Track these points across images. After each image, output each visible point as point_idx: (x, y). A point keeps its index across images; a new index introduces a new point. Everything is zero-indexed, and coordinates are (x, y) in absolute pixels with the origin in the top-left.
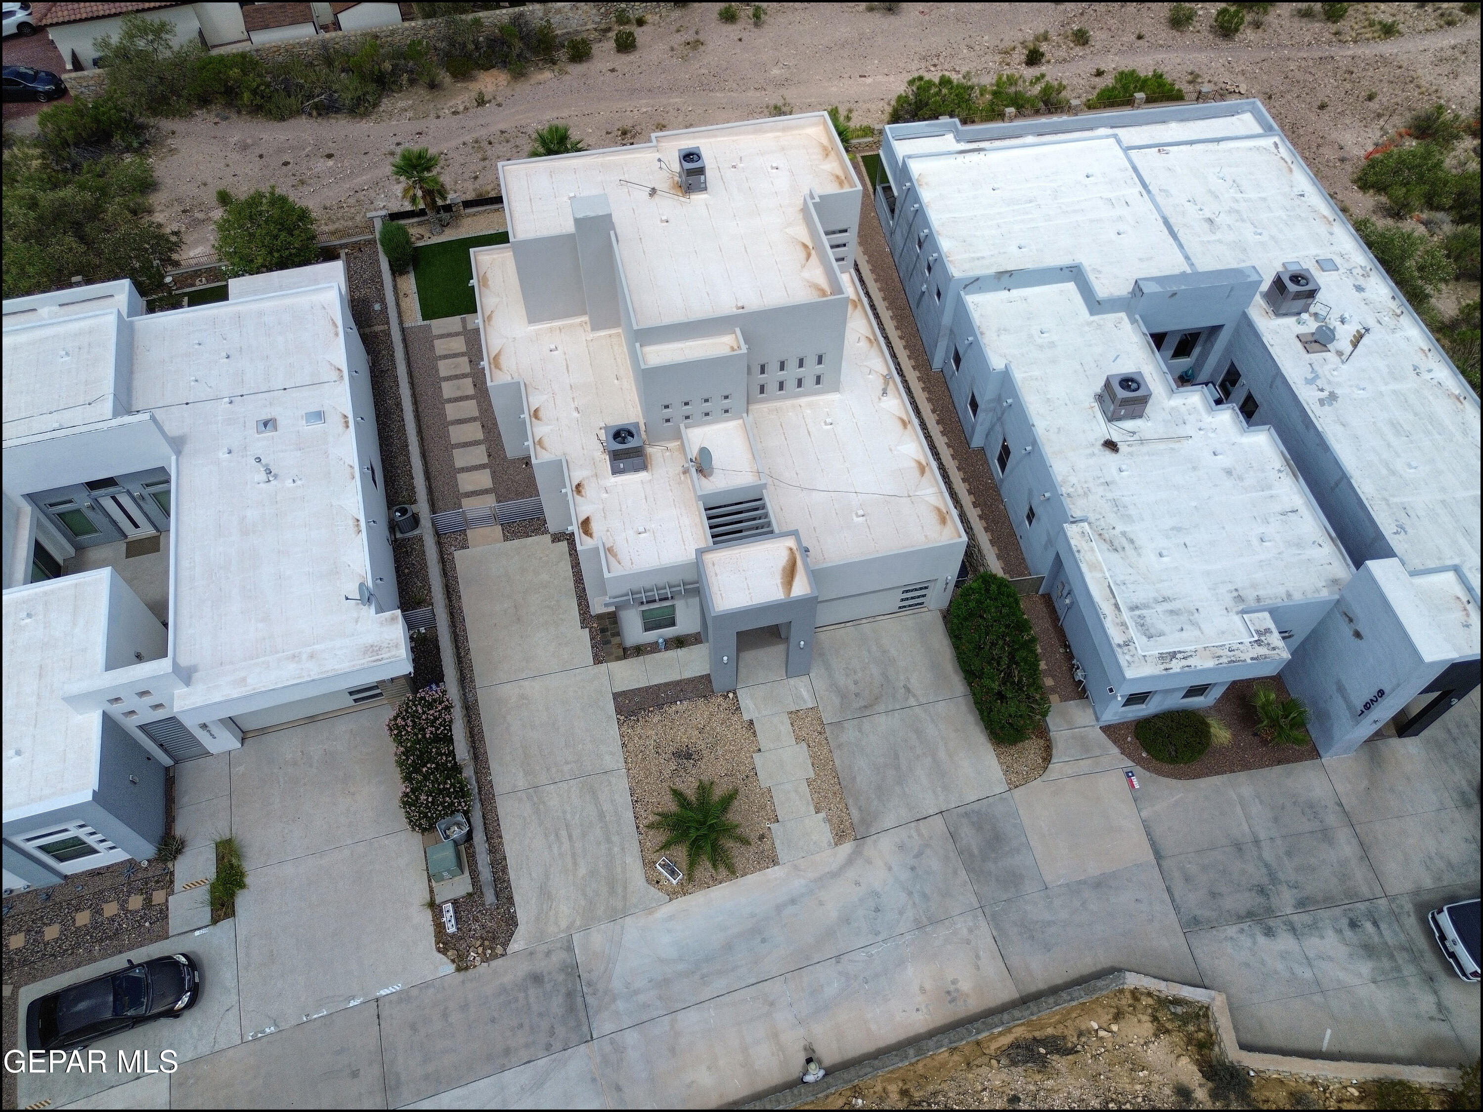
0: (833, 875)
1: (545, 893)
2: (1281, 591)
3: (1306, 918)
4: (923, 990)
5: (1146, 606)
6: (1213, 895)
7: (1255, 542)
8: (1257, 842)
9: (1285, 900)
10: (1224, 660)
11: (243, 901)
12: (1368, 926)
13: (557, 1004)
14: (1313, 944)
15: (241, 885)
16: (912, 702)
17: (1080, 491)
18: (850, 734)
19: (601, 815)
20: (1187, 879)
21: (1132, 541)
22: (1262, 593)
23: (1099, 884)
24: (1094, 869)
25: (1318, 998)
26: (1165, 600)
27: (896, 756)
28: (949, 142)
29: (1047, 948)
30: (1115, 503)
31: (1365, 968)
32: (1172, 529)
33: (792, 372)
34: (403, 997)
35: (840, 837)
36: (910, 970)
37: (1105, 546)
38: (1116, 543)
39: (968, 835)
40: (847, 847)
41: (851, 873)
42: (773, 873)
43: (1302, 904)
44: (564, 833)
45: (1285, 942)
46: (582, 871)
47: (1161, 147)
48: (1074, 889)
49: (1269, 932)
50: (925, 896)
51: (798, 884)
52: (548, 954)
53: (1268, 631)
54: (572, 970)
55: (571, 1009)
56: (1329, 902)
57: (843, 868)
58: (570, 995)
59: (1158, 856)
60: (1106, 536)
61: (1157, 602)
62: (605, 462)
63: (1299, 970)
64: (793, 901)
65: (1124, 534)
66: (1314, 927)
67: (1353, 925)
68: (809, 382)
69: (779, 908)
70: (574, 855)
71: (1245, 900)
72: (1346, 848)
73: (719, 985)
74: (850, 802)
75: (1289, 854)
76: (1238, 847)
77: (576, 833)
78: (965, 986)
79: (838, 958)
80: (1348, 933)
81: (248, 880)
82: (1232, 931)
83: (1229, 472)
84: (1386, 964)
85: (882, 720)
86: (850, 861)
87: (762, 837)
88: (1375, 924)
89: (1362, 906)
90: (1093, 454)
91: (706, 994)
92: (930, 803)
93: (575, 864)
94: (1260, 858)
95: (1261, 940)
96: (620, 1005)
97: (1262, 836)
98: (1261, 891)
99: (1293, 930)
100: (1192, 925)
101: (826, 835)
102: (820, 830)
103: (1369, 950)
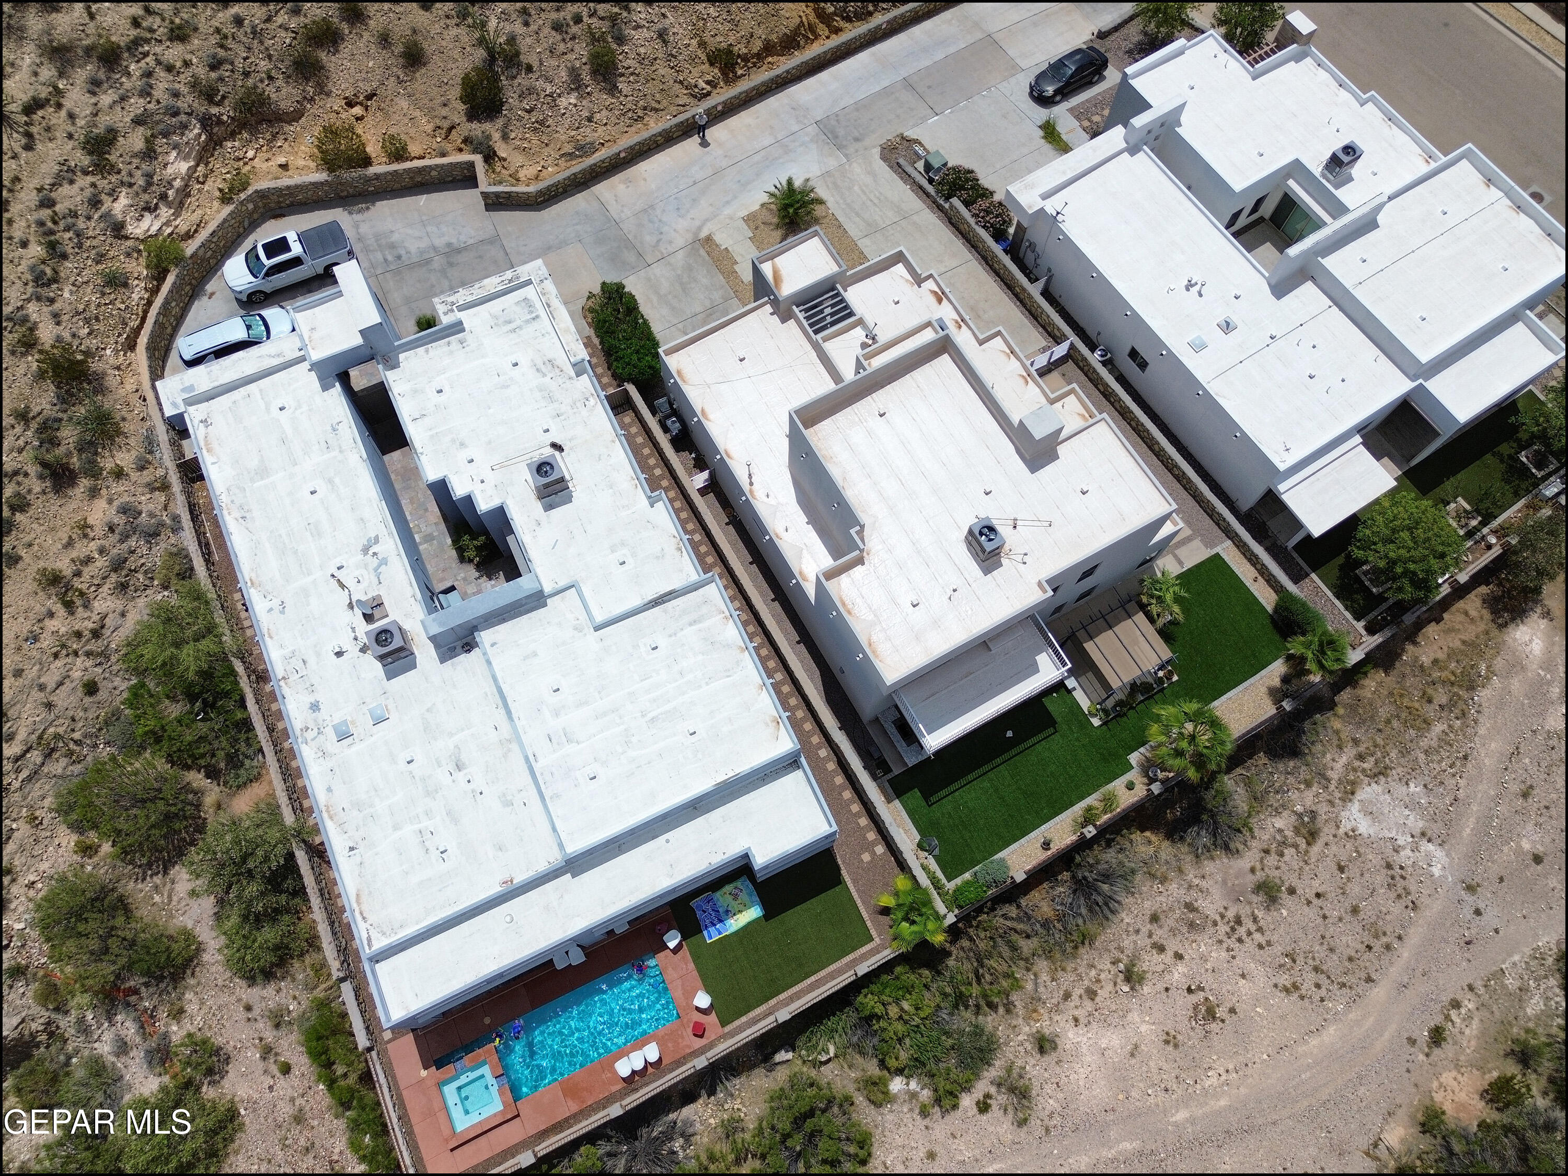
0: (707, 220)
1: (873, 174)
2: (432, 353)
3: (426, 256)
4: (645, 180)
5: (527, 322)
6: (480, 257)
7: (446, 389)
9: (438, 262)
10: (477, 286)
11: (1039, 131)
12: (390, 258)
13: (841, 132)
14: (423, 245)
15: (1045, 137)
16: (680, 326)
17: (578, 404)
18: (717, 296)
19: (858, 215)
20: (495, 262)
21: (538, 370)
22: (446, 349)
23: (548, 249)
25: (424, 218)
26: (514, 330)
27: (684, 290)
29: (577, 213)
30: (551, 399)
31: (395, 237)
32: (508, 386)
34: (924, 119)
35: (709, 239)
36: (653, 186)
37: (558, 363)
38: (550, 366)
39: (631, 257)
40: (703, 234)
41: (697, 223)
42: (743, 213)
43: (428, 262)
44: (876, 201)
45: (439, 242)
46: (856, 188)
48: (563, 244)
49: (449, 245)
50: (651, 221)
51: (727, 211)
52: (857, 151)
53: (445, 314)
54: (840, 148)
55: (832, 132)
56: (411, 266)
57: (703, 224)
58: (836, 137)
60: (557, 371)
61: (520, 327)
63: (434, 229)
64: (728, 202)
65: (544, 375)
66: (422, 252)
67: (399, 257)
69: (735, 197)
70: (865, 193)
71: (461, 258)
72: (396, 297)
73: (757, 158)
74: (707, 258)
75: (433, 286)
77: (869, 203)
78: (621, 187)
79: (695, 183)
80: (403, 252)
81: (1043, 141)
82: (471, 241)
83: (462, 444)
84: (383, 242)
85: (699, 309)
86: (700, 228)
87: (757, 228)
88: (386, 260)
89: (392, 267)
90: (570, 440)
91: (763, 153)
92: (657, 270)
93: (863, 191)
94: (450, 281)
95: (454, 241)
96: (807, 139)
98: (451, 265)
99: (435, 248)
100: (495, 240)
101: (718, 238)
102: (723, 240)
103: (392, 246)
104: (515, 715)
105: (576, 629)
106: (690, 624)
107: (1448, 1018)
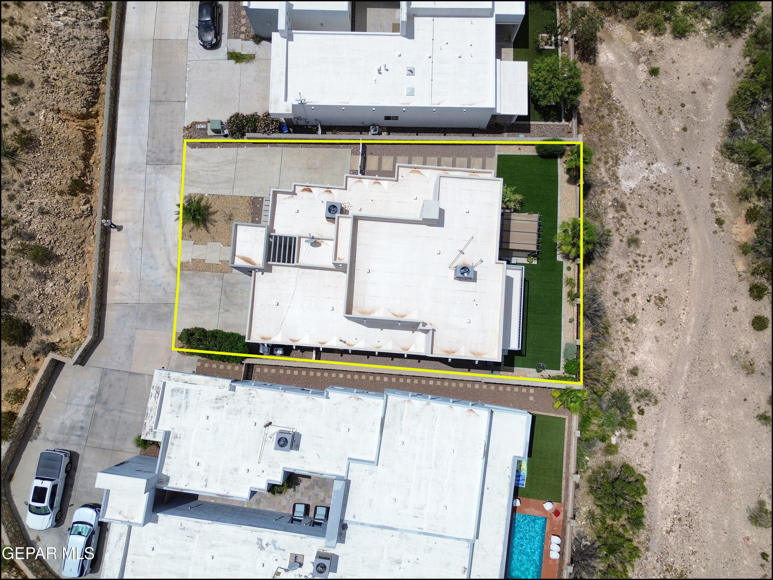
0: (168, 258)
1: (198, 159)
3: (91, 413)
4: (121, 273)
5: (186, 397)
6: (111, 385)
7: (199, 460)
8: (121, 411)
9: (99, 409)
10: (149, 412)
12: (79, 433)
13: (162, 156)
14: (82, 410)
15: (237, 62)
16: (221, 310)
17: (250, 400)
18: (216, 281)
19: (218, 183)
20: (120, 379)
21: (218, 408)
22: (175, 447)
23: (130, 348)
24: (136, 348)
25: (65, 401)
26: (187, 407)
27: (203, 296)
29: (118, 320)
30: (239, 411)
31: (68, 423)
32: (217, 428)
34: (183, 109)
35: (183, 265)
36: (128, 271)
37: (220, 395)
38: (220, 401)
39: (164, 310)
40: (176, 265)
41: (167, 264)
42: (180, 237)
43: (95, 415)
44: (216, 169)
45: (87, 401)
46: (201, 173)
48: (132, 339)
49: (92, 397)
50: (149, 286)
51: (170, 244)
52: (179, 156)
53: (155, 437)
54: (170, 163)
55: (159, 160)
56: (92, 424)
57: (170, 261)
58: (163, 160)
59: (131, 373)
60: (224, 399)
61: (187, 403)
62: (332, 201)
63: (77, 399)
64: (165, 241)
65: (223, 407)
66: (87, 414)
67: (82, 428)
69: (164, 235)
70: (208, 171)
71: (105, 396)
72: (106, 443)
73: (148, 208)
74: (191, 272)
75: (112, 420)
76: (122, 404)
77: (215, 173)
78: (117, 287)
79: (141, 249)
80: (80, 424)
81: (238, 64)
82: (97, 385)
83: (236, 470)
84: (66, 431)
85: (219, 296)
86: (171, 265)
87: (191, 237)
88: (79, 436)
89: (86, 435)
90: (268, 415)
91: (147, 204)
92: (181, 301)
93: (205, 171)
94: (115, 409)
95: (91, 393)
96: (154, 176)
97: (122, 415)
98: (105, 403)
99: (89, 406)
100: (105, 373)
101: (185, 260)
102: (187, 258)
103: (72, 428)
104: (395, 526)
105: (370, 474)
106: (401, 419)
107: (716, 212)
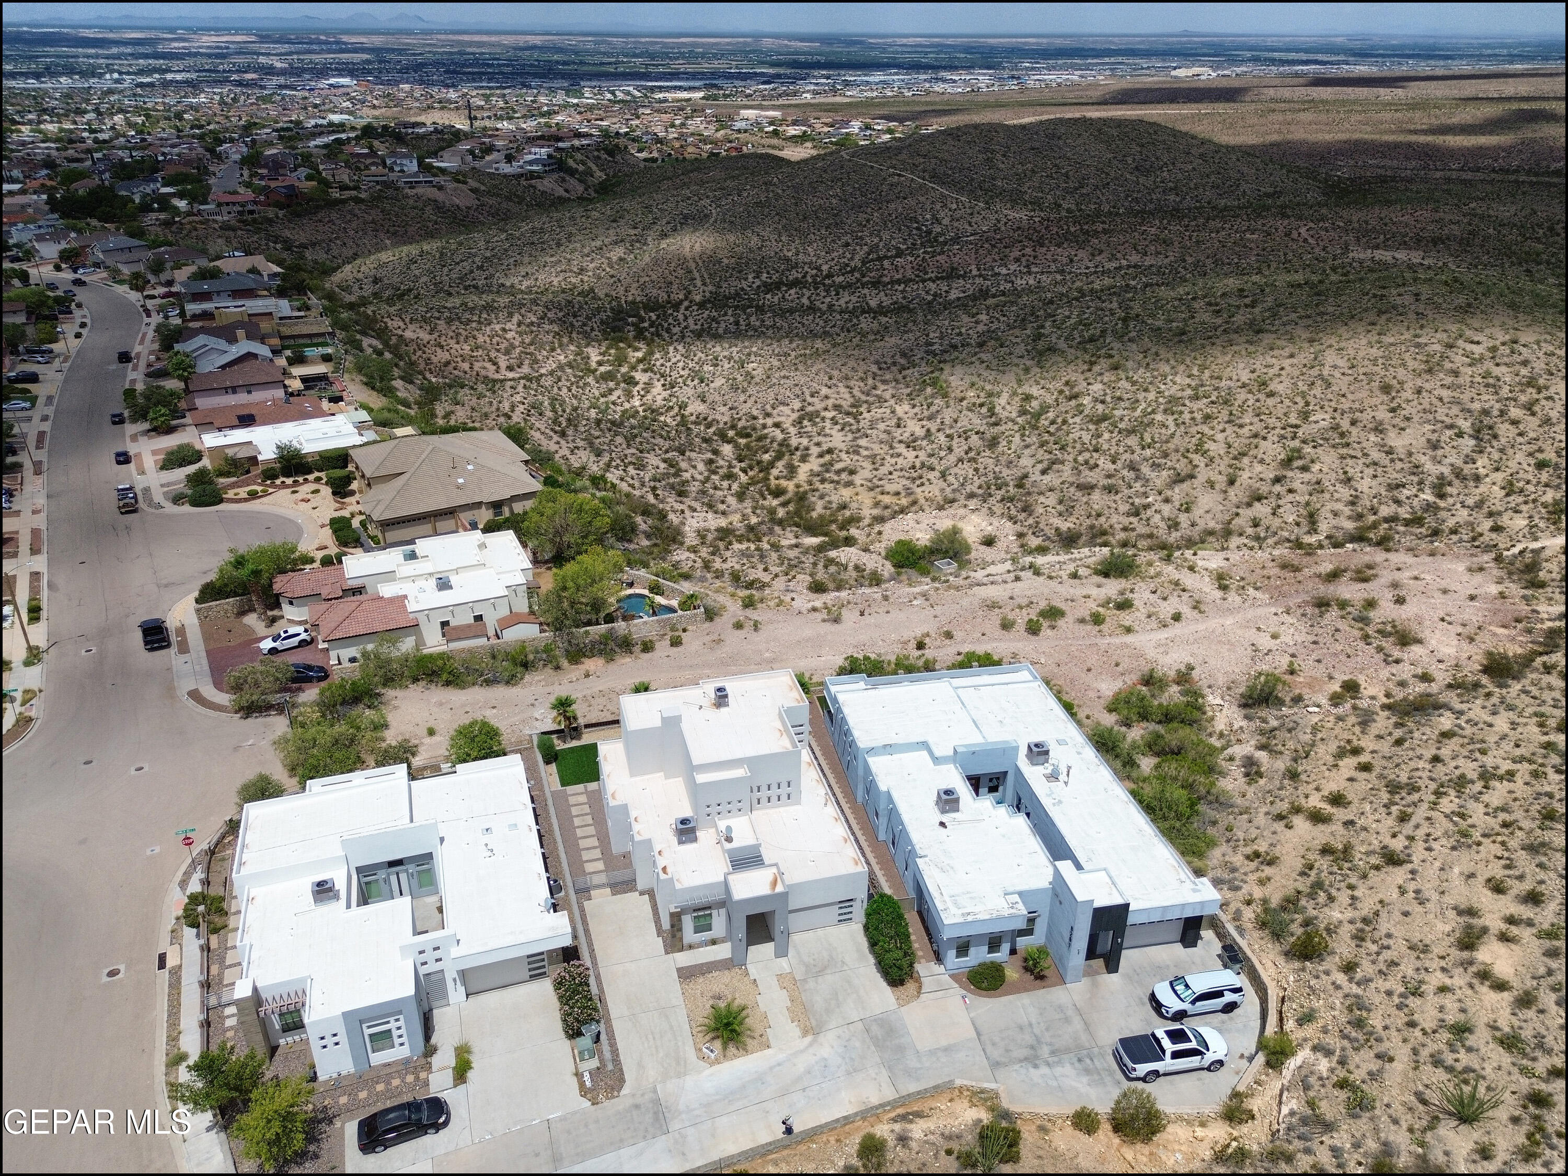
0: (802, 1051)
1: (640, 1066)
2: (1027, 887)
3: (1055, 1059)
4: (849, 1100)
5: (958, 895)
6: (1007, 1051)
7: (1015, 866)
8: (1031, 1025)
9: (1045, 1051)
10: (994, 915)
11: (470, 1075)
12: (1088, 1061)
13: (648, 1117)
14: (1058, 1070)
15: (470, 1068)
16: (846, 968)
18: (811, 984)
19: (671, 1027)
20: (994, 1044)
21: (952, 868)
22: (1017, 888)
23: (947, 1050)
24: (944, 1043)
26: (968, 892)
27: (836, 994)
28: (862, 685)
29: (918, 1080)
30: (945, 851)
31: (1085, 1079)
32: (973, 862)
33: (774, 792)
34: (563, 1118)
35: (805, 1033)
36: (843, 1094)
37: (938, 870)
38: (944, 869)
39: (875, 1028)
40: (809, 1038)
41: (811, 1050)
42: (767, 1052)
43: (1053, 1053)
44: (650, 1036)
45: (1044, 1070)
46: (661, 1054)
47: (975, 687)
48: (932, 1053)
49: (1036, 1066)
50: (852, 1059)
51: (781, 1057)
52: (643, 1094)
53: (1017, 902)
54: (656, 1101)
55: (657, 1119)
56: (1067, 1050)
57: (807, 1048)
58: (656, 1113)
59: (979, 1034)
60: (939, 866)
61: (964, 893)
62: (675, 840)
64: (779, 1064)
65: (948, 864)
66: (1059, 1063)
67: (1080, 1060)
68: (784, 797)
69: (771, 1068)
70: (656, 1047)
71: (1025, 1052)
72: (1078, 1024)
73: (737, 1105)
74: (811, 1017)
75: (1047, 1029)
76: (1021, 1028)
77: (657, 1036)
79: (804, 1089)
80: (1077, 1065)
81: (473, 1065)
82: (1017, 1067)
83: (1003, 836)
84: (1096, 1077)
85: (828, 977)
86: (811, 1045)
87: (762, 1035)
88: (1091, 1059)
89: (1085, 1052)
90: (933, 828)
91: (732, 1108)
92: (854, 1016)
93: (657, 1051)
94: (1032, 1032)
95: (1032, 1070)
96: (684, 1116)
97: (1034, 1021)
98: (1032, 1047)
99: (1048, 1064)
100: (996, 1065)
101: (797, 1032)
102: (794, 1030)
103: (1087, 1071)
105: (938, 744)
